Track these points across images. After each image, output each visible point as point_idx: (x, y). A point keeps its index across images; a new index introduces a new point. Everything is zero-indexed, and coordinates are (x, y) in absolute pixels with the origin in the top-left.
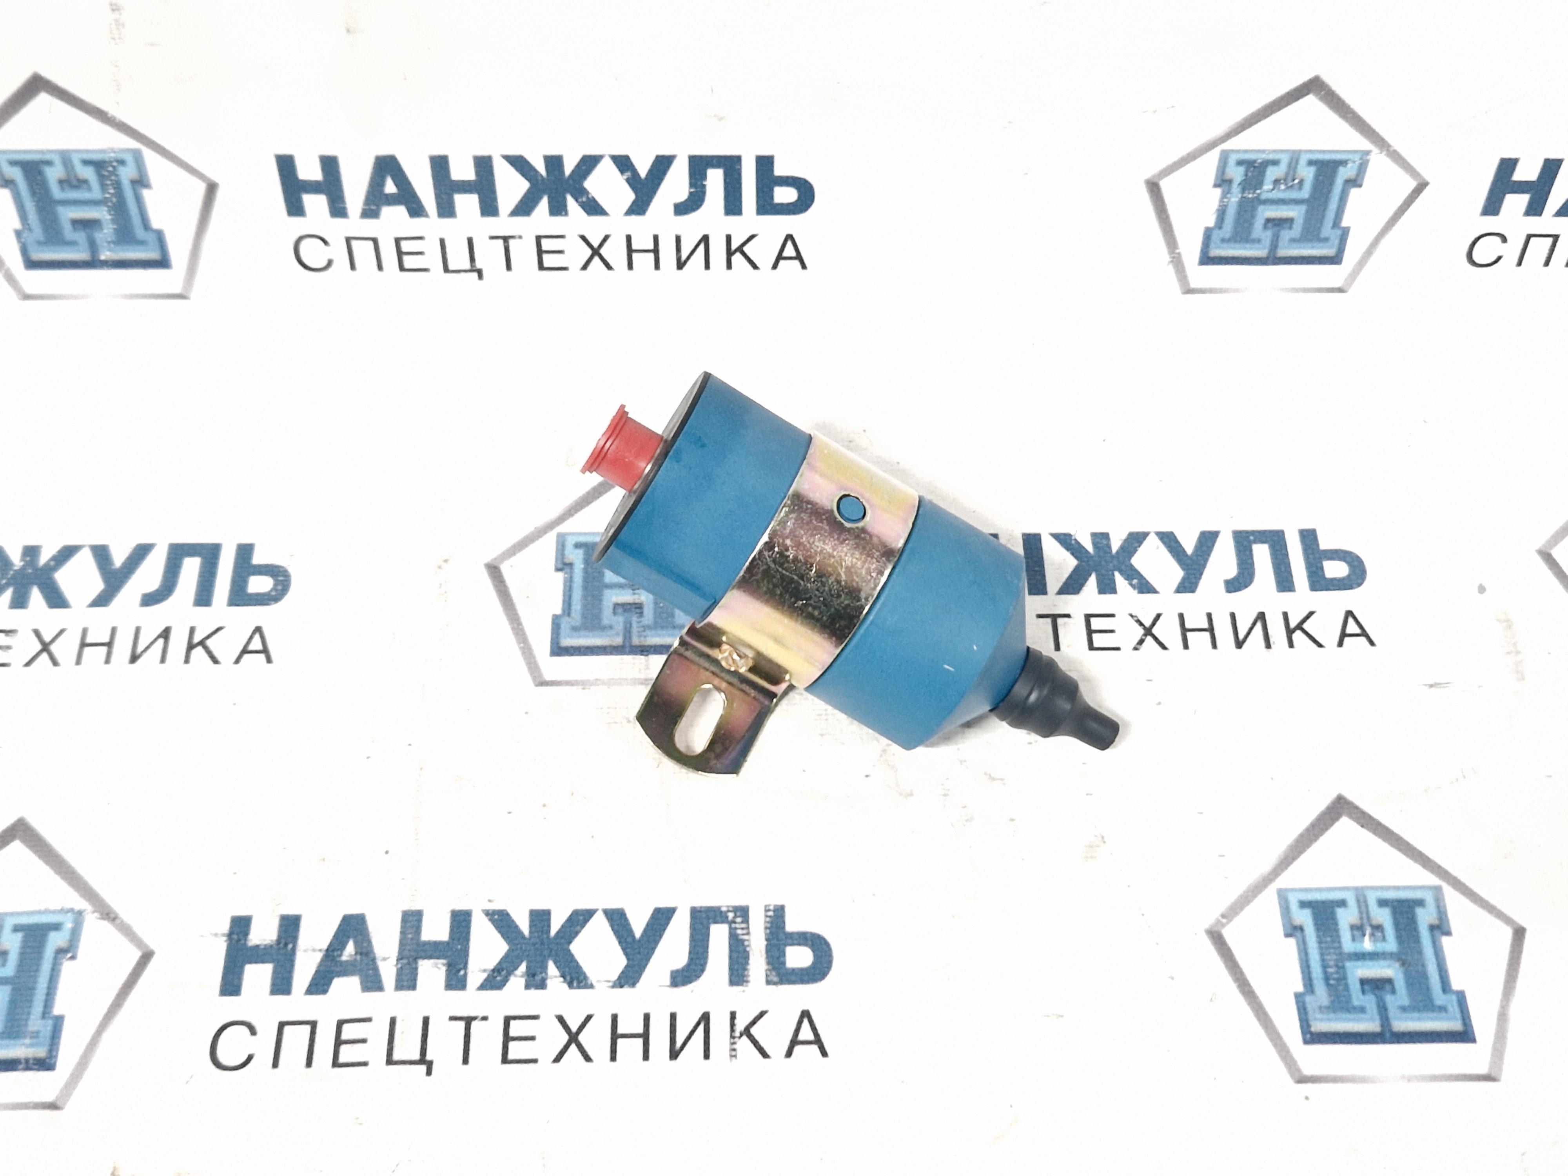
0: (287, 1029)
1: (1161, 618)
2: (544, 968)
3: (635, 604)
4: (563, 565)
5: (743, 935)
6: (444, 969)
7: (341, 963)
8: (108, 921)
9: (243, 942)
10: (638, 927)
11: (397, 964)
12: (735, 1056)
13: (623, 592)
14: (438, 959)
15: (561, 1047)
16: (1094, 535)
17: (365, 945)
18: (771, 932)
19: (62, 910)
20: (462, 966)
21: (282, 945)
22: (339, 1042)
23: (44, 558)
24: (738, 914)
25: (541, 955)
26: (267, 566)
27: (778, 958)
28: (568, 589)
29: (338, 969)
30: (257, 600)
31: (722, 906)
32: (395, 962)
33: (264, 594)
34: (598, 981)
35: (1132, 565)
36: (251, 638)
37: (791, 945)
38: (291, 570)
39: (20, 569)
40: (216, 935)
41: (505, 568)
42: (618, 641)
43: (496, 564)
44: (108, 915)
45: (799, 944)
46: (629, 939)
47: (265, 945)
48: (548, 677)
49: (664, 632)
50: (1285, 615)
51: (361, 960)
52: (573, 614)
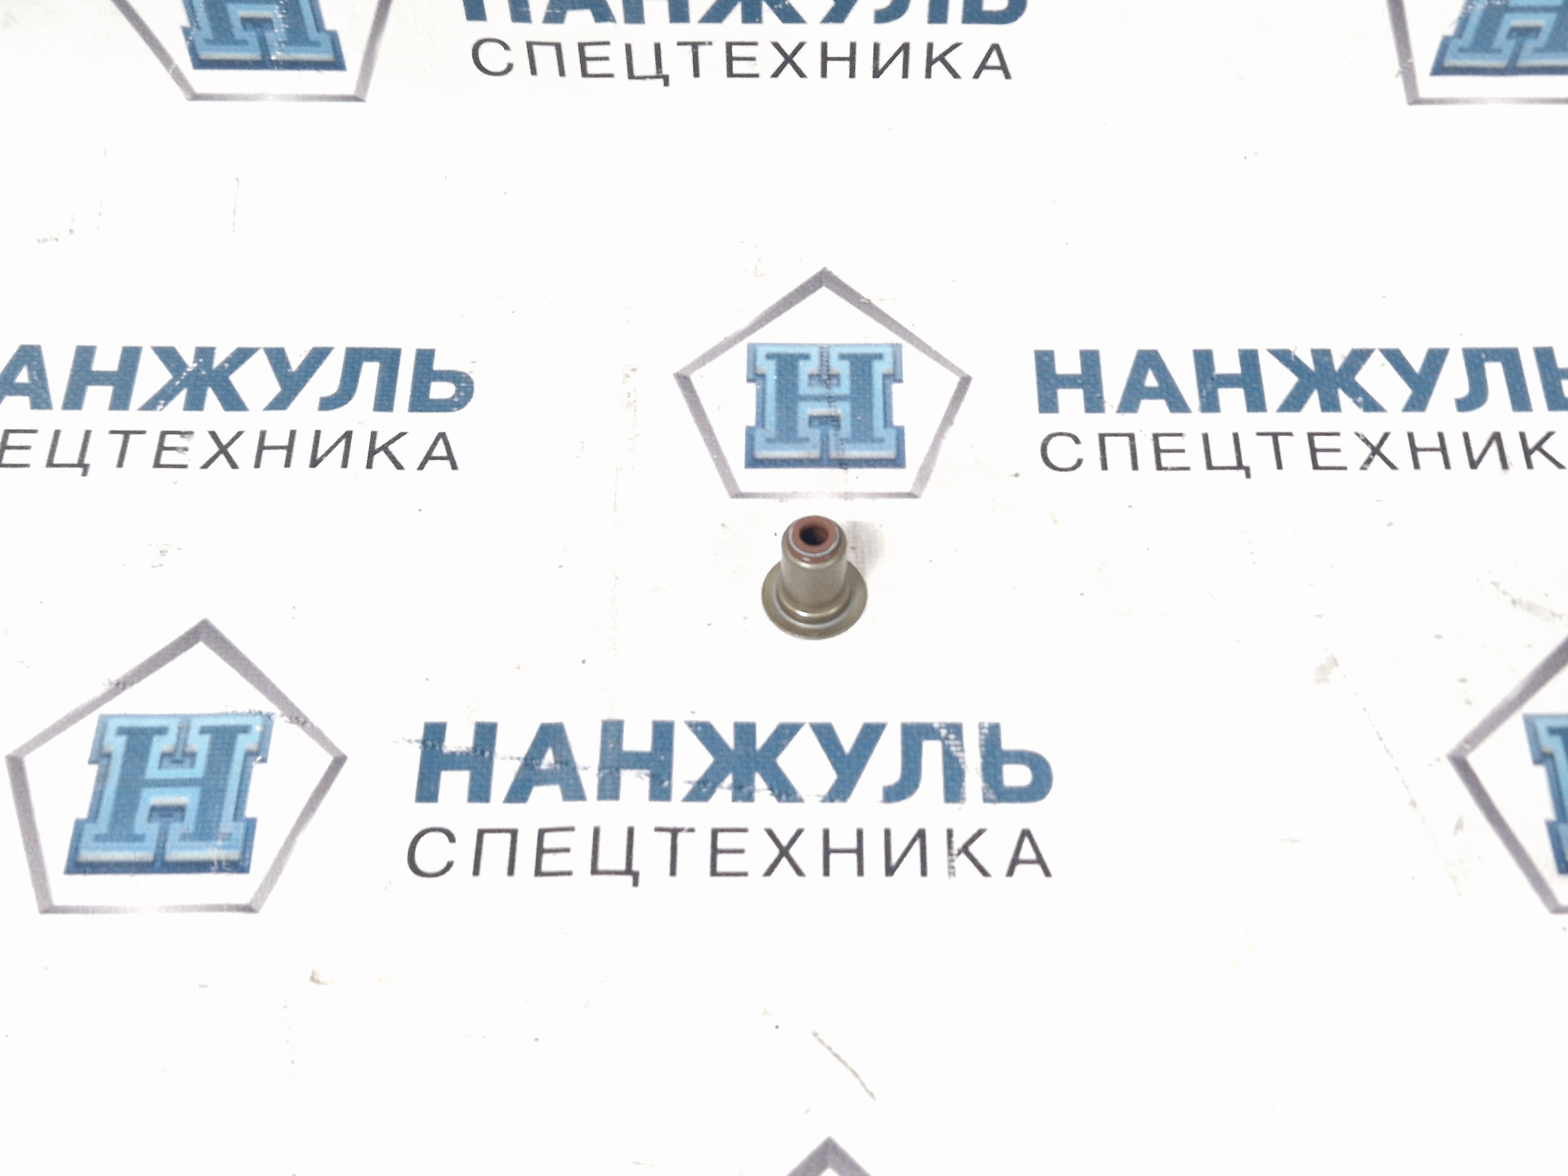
0: (487, 836)
1: (1389, 437)
2: (751, 781)
3: (832, 417)
4: (755, 376)
5: (957, 751)
6: (647, 780)
7: (541, 772)
8: (298, 725)
9: (438, 748)
10: (847, 741)
11: (599, 773)
12: (954, 874)
13: (819, 404)
14: (641, 768)
15: (771, 860)
16: (1315, 352)
17: (565, 753)
18: (987, 751)
19: (250, 712)
20: (666, 777)
21: (478, 752)
22: (541, 851)
23: (218, 360)
24: (951, 731)
25: (747, 768)
26: (448, 372)
27: (995, 776)
28: (760, 400)
29: (537, 778)
30: (439, 406)
31: (934, 722)
32: (596, 771)
33: (446, 400)
34: (808, 795)
35: (1356, 383)
36: (435, 444)
37: (1009, 762)
38: (473, 377)
39: (193, 371)
40: (410, 741)
41: (695, 378)
42: (815, 453)
43: (685, 374)
44: (298, 718)
45: (1016, 762)
46: (838, 754)
47: (461, 753)
48: (743, 489)
49: (863, 445)
50: (1522, 436)
51: (562, 769)
52: (768, 426)
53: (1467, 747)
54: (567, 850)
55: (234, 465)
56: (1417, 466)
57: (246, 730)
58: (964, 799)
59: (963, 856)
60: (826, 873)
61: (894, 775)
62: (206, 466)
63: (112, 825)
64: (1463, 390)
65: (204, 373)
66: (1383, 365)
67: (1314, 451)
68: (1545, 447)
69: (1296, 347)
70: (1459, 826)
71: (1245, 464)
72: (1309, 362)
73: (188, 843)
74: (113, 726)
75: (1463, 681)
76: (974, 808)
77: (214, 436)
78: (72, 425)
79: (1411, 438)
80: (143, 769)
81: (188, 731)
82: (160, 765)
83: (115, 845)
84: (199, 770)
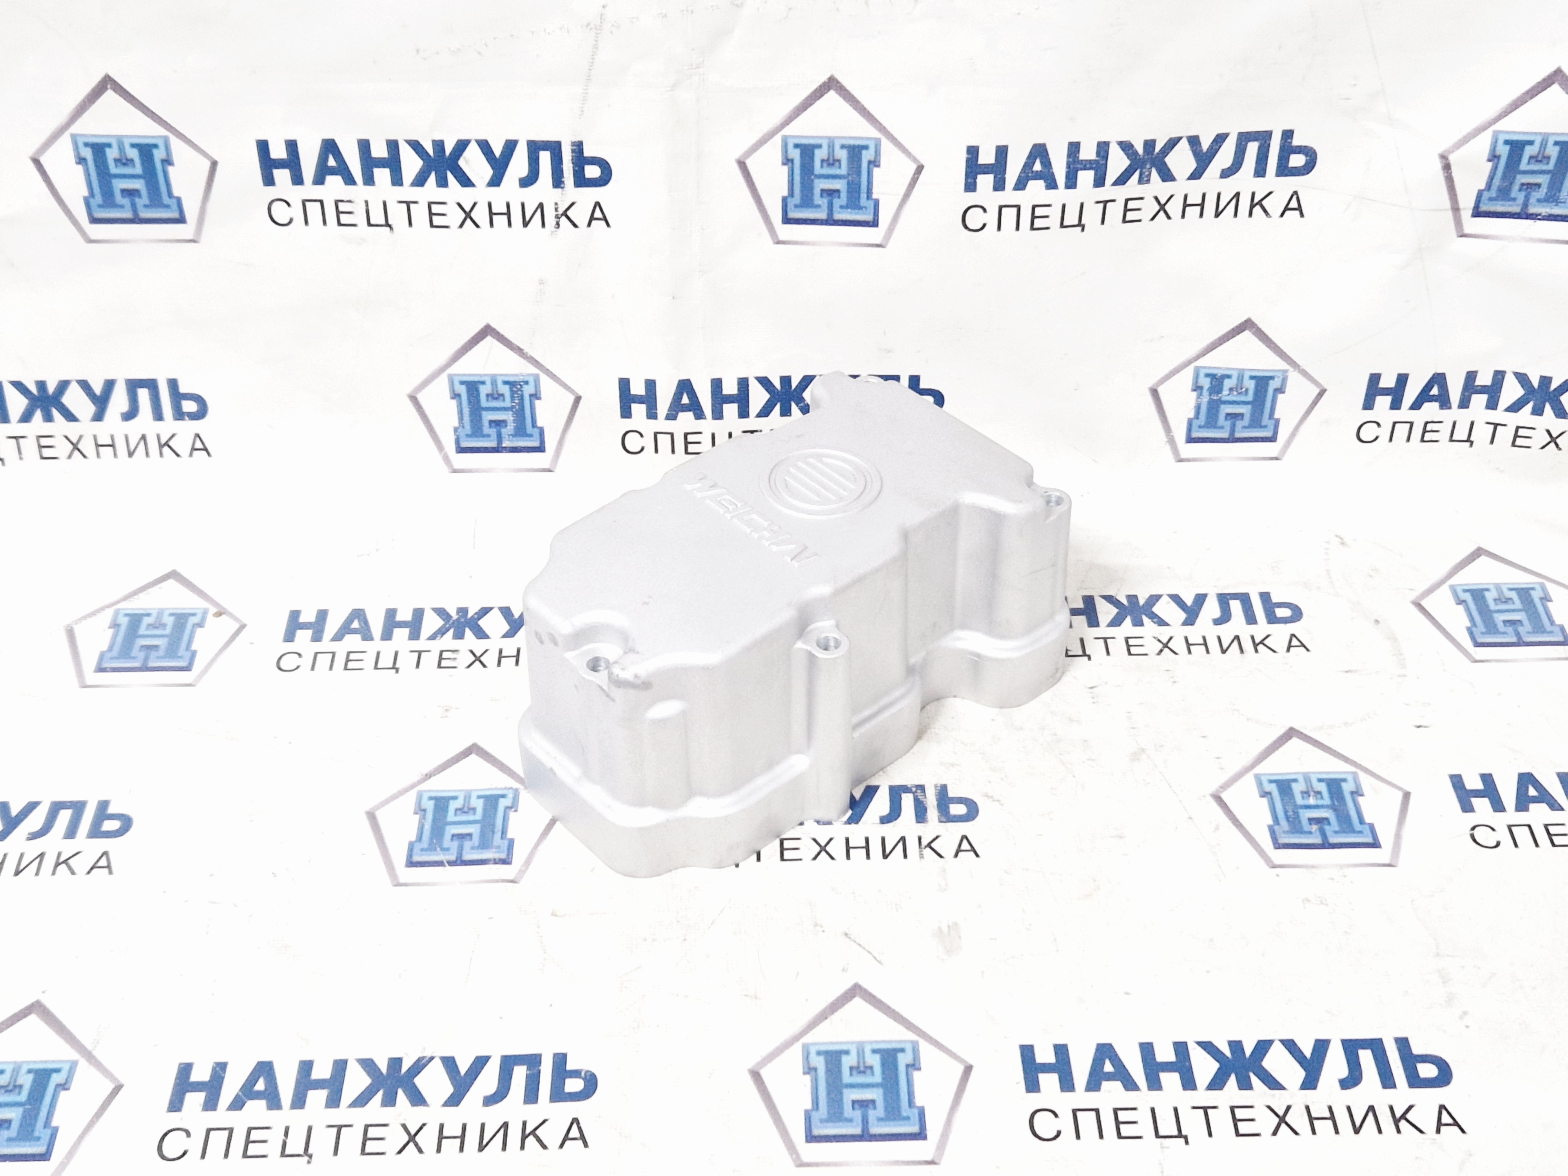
53: (1221, 790)
55: (484, 666)
56: (1190, 652)
57: (503, 796)
58: (927, 821)
59: (928, 849)
60: (848, 856)
61: (886, 810)
62: (469, 667)
64: (1217, 615)
65: (463, 620)
66: (1168, 603)
67: (1129, 647)
68: (1265, 642)
69: (1116, 594)
70: (1217, 828)
71: (1088, 653)
72: (1124, 601)
73: (476, 851)
74: (425, 796)
75: (1218, 758)
76: (933, 826)
77: (472, 652)
78: (387, 649)
79: (1186, 639)
80: (445, 817)
81: (470, 798)
82: (456, 815)
83: (433, 852)
84: (479, 815)
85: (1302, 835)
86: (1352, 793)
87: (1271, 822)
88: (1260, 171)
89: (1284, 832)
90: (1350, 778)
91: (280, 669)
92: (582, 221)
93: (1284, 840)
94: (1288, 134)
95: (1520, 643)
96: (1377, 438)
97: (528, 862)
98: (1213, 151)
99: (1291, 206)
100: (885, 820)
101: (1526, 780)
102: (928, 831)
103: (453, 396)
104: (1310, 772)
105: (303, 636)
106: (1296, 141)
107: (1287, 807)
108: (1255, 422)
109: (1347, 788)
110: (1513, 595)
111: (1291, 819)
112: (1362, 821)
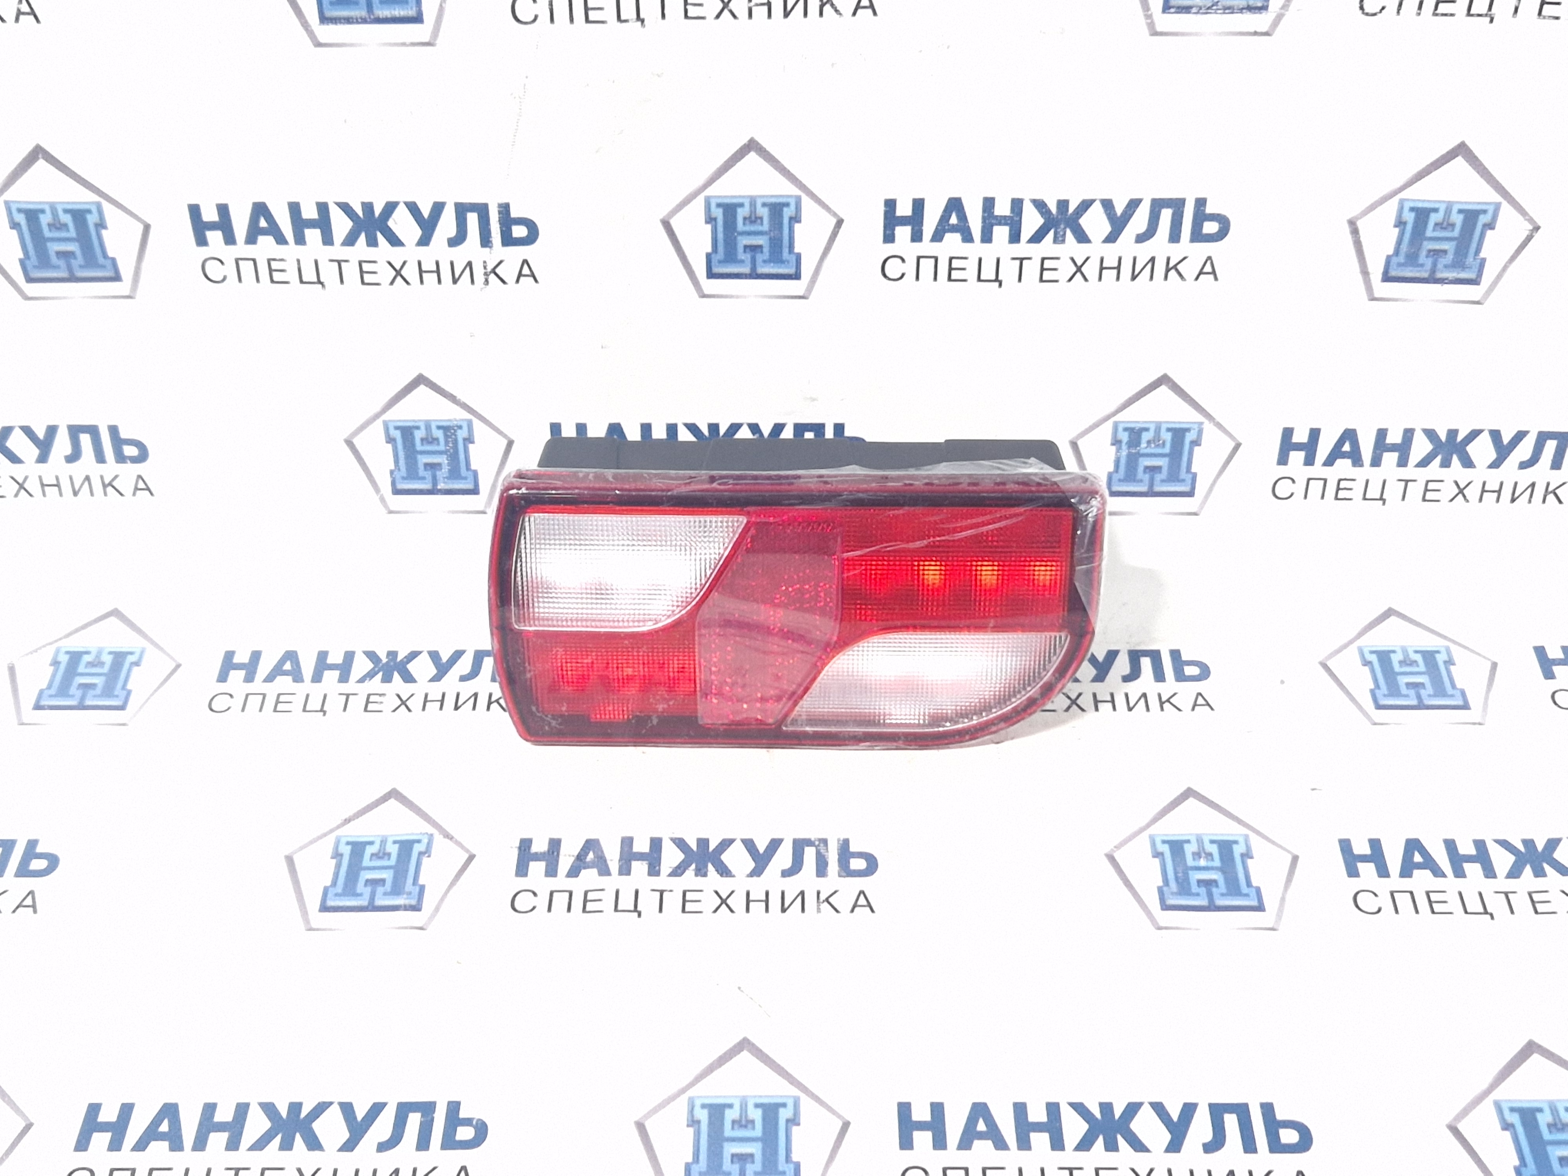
53: (1115, 849)
54: (600, 900)
55: (410, 711)
56: (1097, 710)
57: (419, 841)
58: (827, 876)
59: (826, 903)
60: (748, 910)
61: (788, 864)
62: (394, 711)
63: (344, 889)
64: (1127, 671)
65: (392, 663)
68: (1171, 700)
73: (387, 897)
74: (344, 841)
76: (833, 880)
77: (398, 696)
78: (316, 691)
79: (1095, 695)
80: (361, 862)
81: (386, 843)
82: (371, 860)
83: (346, 898)
84: (393, 861)
85: (1189, 897)
86: (1242, 855)
87: (1161, 884)
88: (1175, 237)
89: (1172, 893)
90: (1241, 840)
91: (211, 710)
92: (510, 277)
93: (1171, 902)
94: (1201, 203)
95: (1421, 706)
96: (1292, 494)
97: (437, 909)
98: (1127, 217)
99: (1205, 270)
100: (786, 874)
101: (1413, 845)
102: (826, 885)
103: (388, 439)
104: (1204, 834)
105: (236, 676)
106: (1209, 210)
107: (1178, 869)
108: (1173, 476)
109: (1238, 850)
110: (1418, 658)
111: (1180, 881)
112: (1249, 884)
